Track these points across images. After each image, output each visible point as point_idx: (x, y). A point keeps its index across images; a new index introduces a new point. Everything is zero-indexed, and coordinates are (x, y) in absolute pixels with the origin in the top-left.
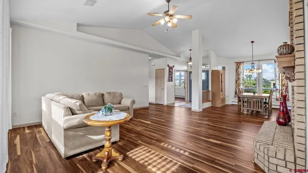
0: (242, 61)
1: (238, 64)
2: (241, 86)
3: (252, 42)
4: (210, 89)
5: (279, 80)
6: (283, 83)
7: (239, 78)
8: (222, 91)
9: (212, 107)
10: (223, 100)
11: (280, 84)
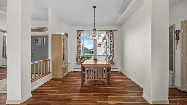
0: (83, 30)
1: (79, 32)
2: (82, 53)
3: (94, 7)
4: (50, 58)
5: (109, 48)
6: (111, 51)
7: (80, 46)
8: (64, 59)
9: (52, 79)
10: (66, 69)
11: (110, 51)
